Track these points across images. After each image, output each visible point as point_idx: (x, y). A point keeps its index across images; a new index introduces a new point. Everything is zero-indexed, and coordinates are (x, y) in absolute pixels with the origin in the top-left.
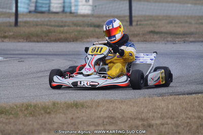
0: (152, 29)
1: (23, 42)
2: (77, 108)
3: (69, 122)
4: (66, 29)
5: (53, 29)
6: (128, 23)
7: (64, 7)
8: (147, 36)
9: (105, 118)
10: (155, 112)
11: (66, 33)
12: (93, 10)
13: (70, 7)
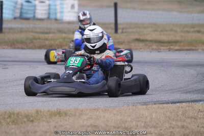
0: (137, 36)
1: (7, 49)
2: (60, 116)
3: (52, 131)
4: (51, 36)
5: (37, 35)
6: (113, 31)
7: (49, 14)
8: (132, 44)
9: (89, 127)
10: (139, 121)
11: (51, 39)
13: (56, 14)
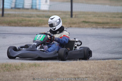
0: (84, 20)
1: (6, 26)
2: (36, 67)
3: (30, 75)
4: (32, 19)
5: (24, 18)
6: (70, 16)
7: (32, 6)
8: (81, 24)
9: (52, 73)
10: (82, 70)
11: (33, 21)
12: (49, 8)
13: (36, 6)
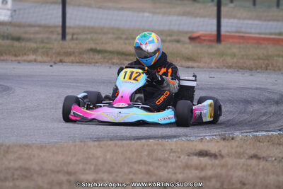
0: (93, 46)
6: (60, 37)
8: (85, 56)
9: (16, 169)
10: (87, 164)
12: (12, 16)
